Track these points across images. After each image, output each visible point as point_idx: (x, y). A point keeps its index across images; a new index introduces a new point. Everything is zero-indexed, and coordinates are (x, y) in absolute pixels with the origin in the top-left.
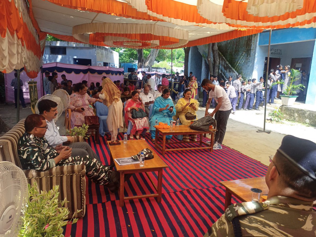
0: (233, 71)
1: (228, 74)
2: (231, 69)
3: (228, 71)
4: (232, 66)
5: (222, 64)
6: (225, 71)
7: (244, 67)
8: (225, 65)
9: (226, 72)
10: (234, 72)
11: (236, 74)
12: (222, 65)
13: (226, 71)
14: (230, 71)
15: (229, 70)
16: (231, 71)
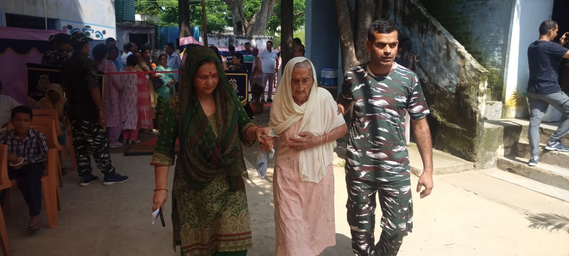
0: (434, 29)
1: (417, 40)
2: (426, 20)
3: (416, 28)
4: (429, 11)
5: (396, 6)
6: (407, 30)
7: (474, 16)
8: (407, 11)
9: (408, 33)
10: (440, 33)
11: (444, 41)
12: (395, 10)
13: (410, 30)
14: (423, 31)
15: (419, 27)
16: (427, 30)
